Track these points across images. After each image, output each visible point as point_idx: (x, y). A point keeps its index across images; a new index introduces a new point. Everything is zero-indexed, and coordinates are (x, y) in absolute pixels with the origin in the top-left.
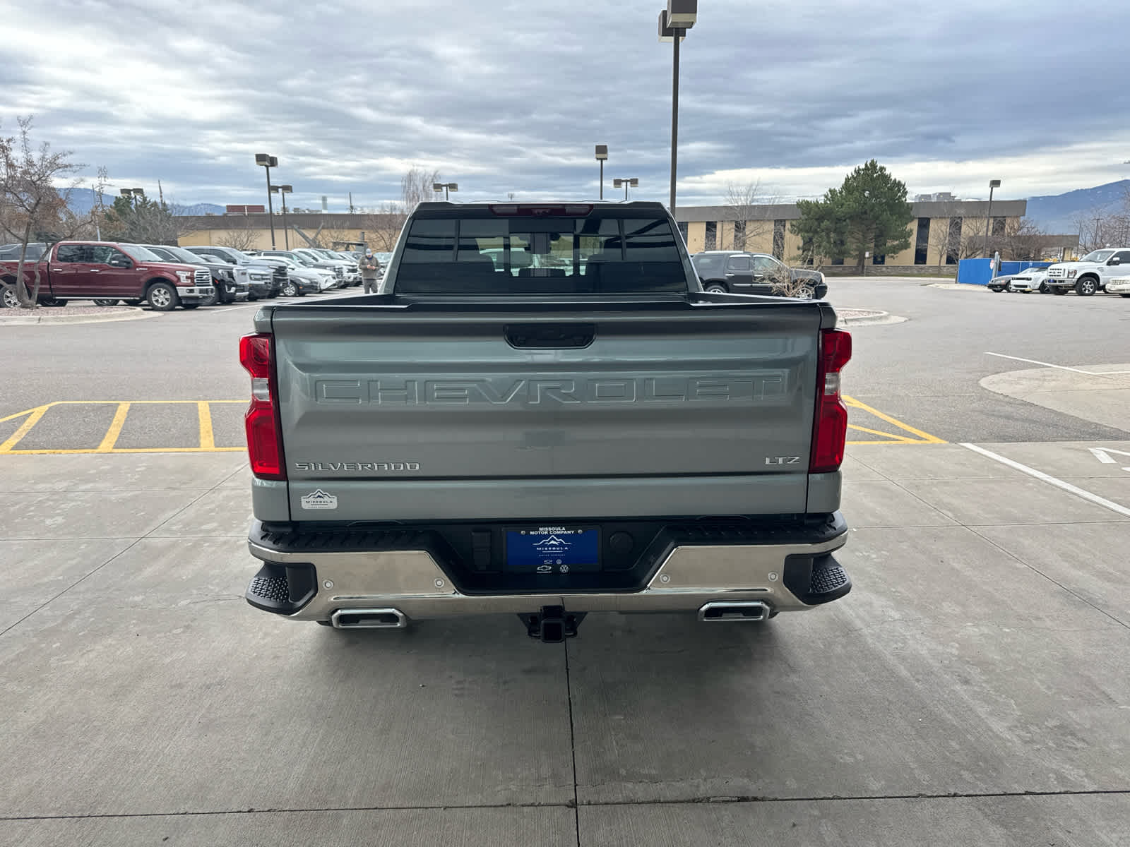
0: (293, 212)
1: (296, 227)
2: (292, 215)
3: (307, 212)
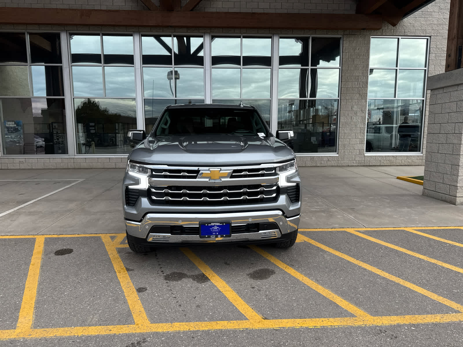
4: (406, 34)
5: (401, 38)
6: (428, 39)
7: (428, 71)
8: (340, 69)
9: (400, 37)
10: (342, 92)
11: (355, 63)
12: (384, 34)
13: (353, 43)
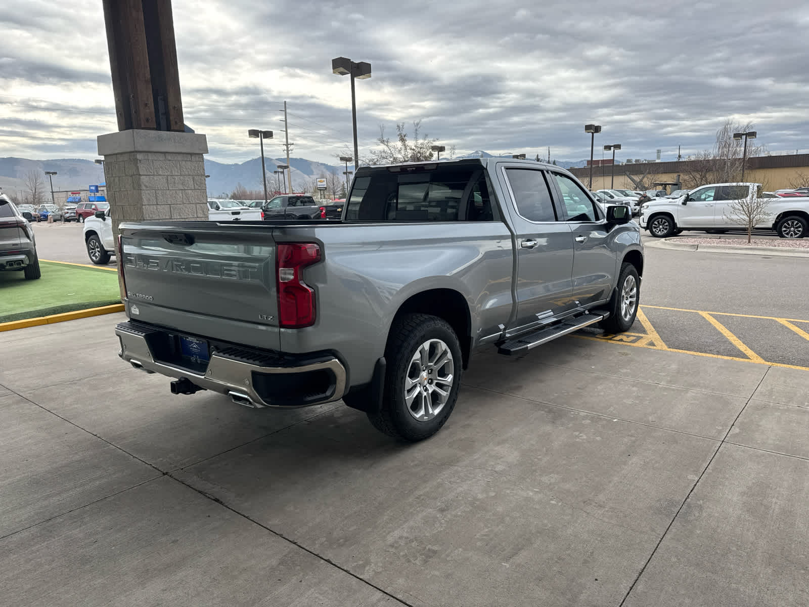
0: (634, 163)
1: (628, 173)
2: (634, 164)
3: (644, 162)
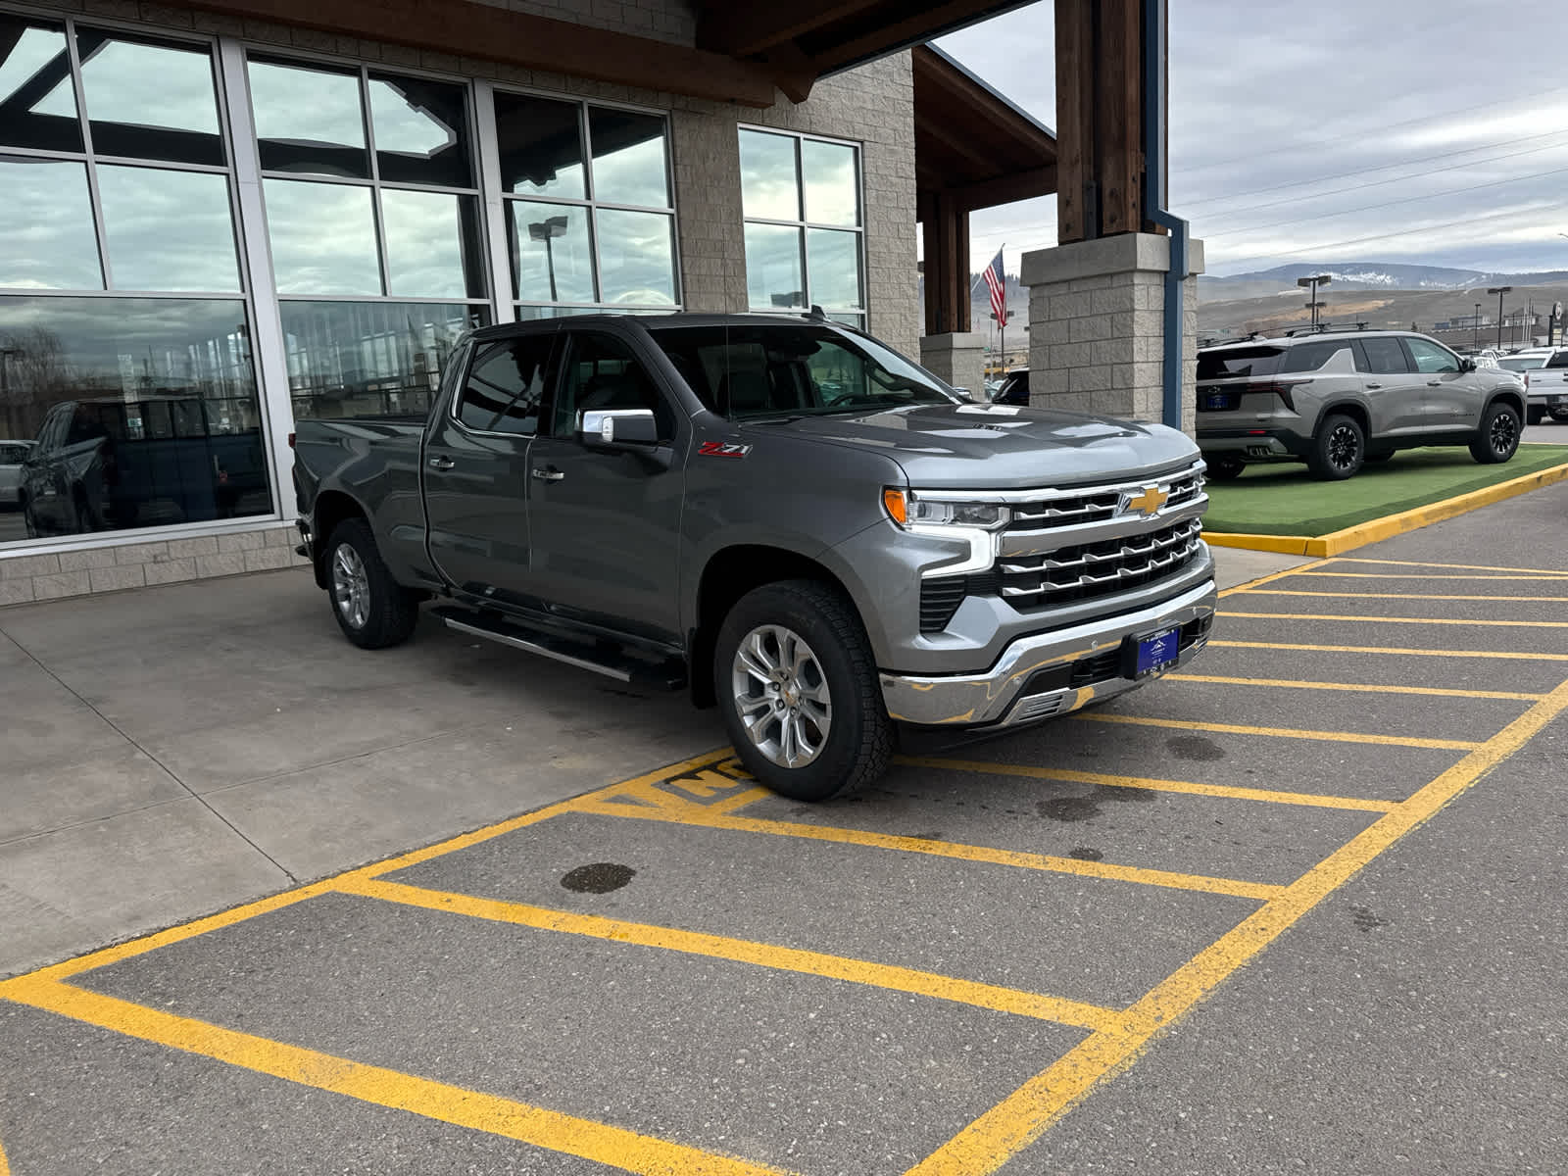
4: (814, 128)
5: (805, 139)
6: (856, 149)
7: (866, 236)
8: (672, 215)
9: (802, 136)
10: (688, 289)
11: (711, 201)
12: (767, 121)
13: (699, 140)
